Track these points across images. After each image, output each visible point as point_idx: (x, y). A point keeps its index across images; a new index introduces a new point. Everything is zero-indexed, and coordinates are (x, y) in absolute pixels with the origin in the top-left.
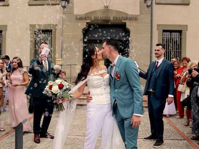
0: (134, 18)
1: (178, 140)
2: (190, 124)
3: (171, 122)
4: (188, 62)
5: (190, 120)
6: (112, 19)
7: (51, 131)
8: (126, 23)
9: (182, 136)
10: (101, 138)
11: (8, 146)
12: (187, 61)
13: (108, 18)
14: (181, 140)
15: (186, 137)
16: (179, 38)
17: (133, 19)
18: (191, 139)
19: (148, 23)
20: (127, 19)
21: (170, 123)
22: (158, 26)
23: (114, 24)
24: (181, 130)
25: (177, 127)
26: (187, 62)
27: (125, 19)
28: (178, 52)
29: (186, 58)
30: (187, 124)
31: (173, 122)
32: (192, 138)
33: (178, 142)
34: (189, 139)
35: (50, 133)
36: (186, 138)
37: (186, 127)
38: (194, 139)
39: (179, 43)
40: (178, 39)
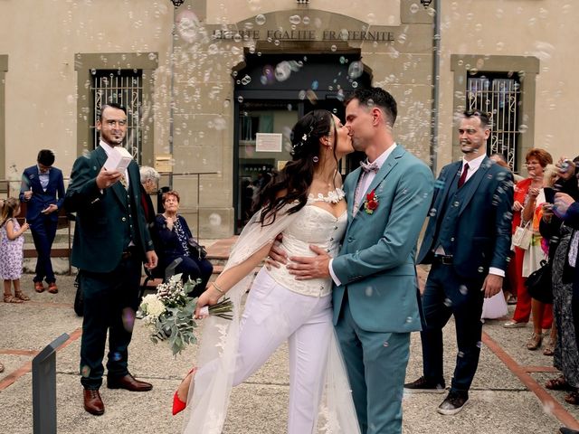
0: (385, 37)
1: (511, 390)
2: (543, 344)
3: (491, 339)
4: (543, 165)
5: (544, 331)
6: (318, 37)
7: (140, 369)
8: (359, 50)
9: (523, 381)
10: (288, 387)
11: (14, 416)
12: (540, 160)
13: (307, 35)
14: (519, 391)
15: (533, 381)
16: (513, 95)
17: (381, 38)
18: (548, 387)
19: (423, 51)
20: (362, 38)
21: (488, 341)
22: (454, 58)
23: (325, 52)
24: (519, 363)
25: (507, 352)
26: (538, 165)
27: (359, 37)
28: (512, 135)
29: (537, 152)
30: (534, 344)
31: (495, 338)
32: (550, 384)
33: (509, 397)
34: (540, 387)
35: (138, 373)
36: (531, 384)
37: (531, 352)
38: (554, 386)
39: (515, 109)
40: (510, 98)
